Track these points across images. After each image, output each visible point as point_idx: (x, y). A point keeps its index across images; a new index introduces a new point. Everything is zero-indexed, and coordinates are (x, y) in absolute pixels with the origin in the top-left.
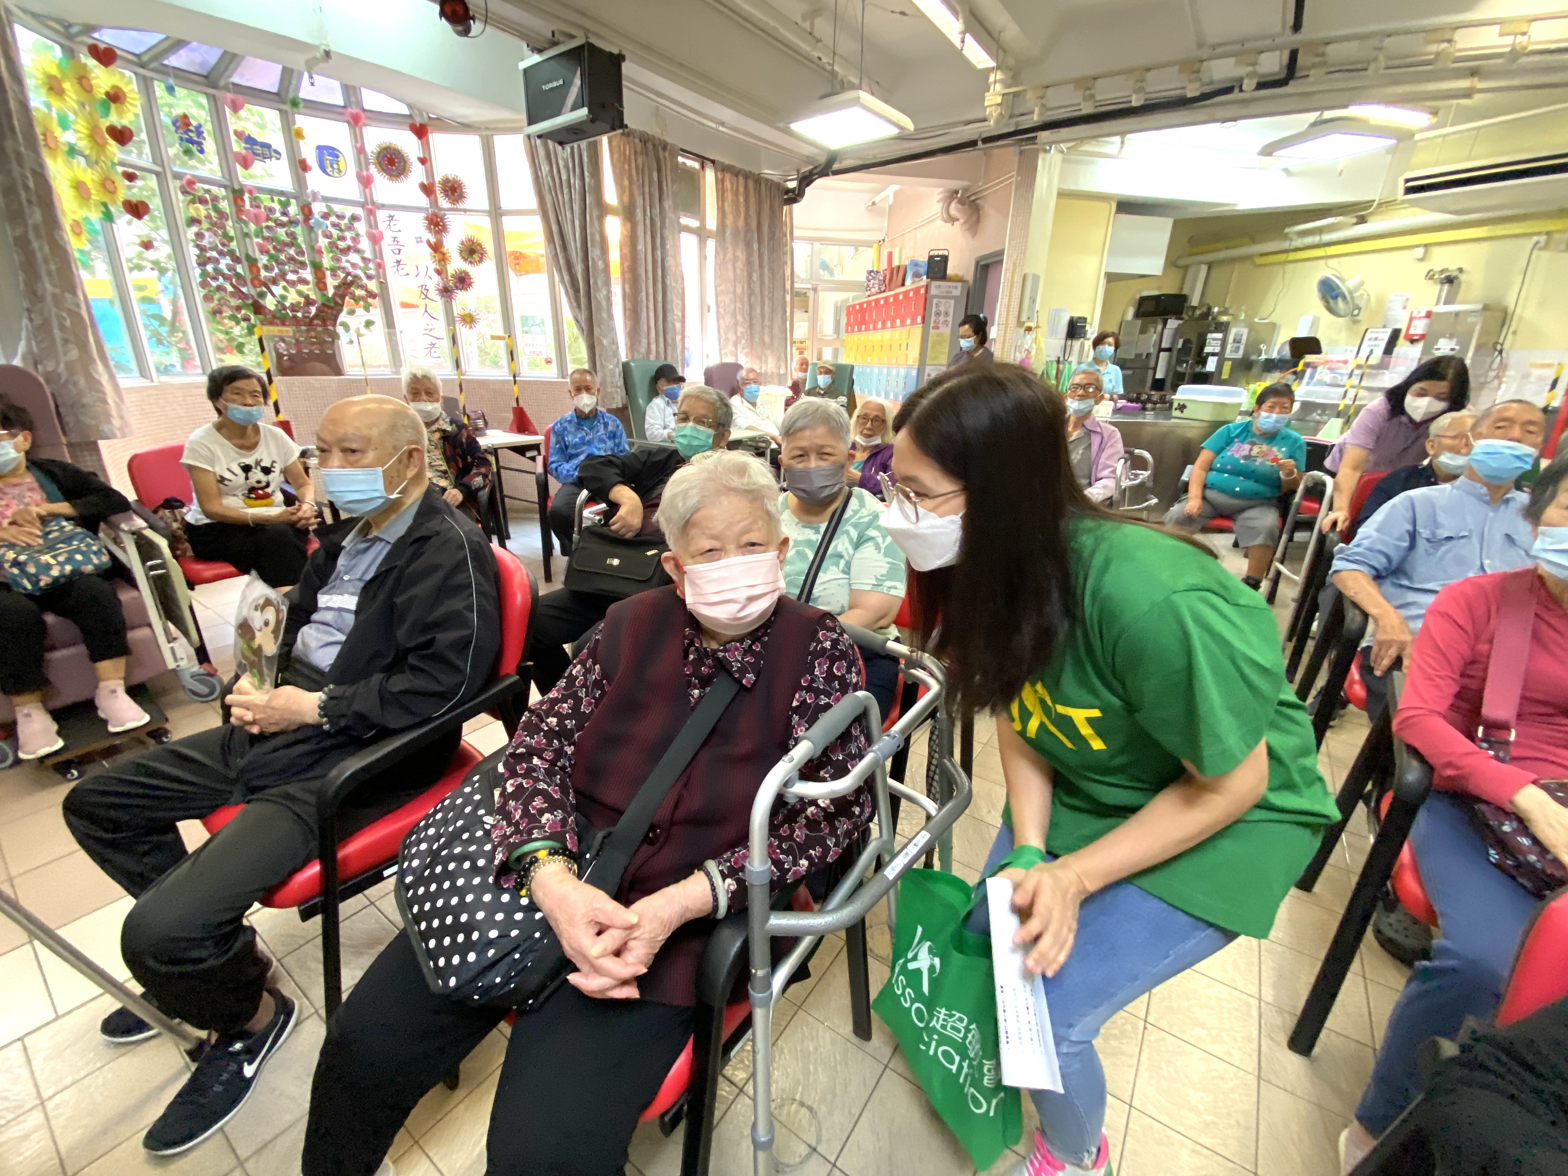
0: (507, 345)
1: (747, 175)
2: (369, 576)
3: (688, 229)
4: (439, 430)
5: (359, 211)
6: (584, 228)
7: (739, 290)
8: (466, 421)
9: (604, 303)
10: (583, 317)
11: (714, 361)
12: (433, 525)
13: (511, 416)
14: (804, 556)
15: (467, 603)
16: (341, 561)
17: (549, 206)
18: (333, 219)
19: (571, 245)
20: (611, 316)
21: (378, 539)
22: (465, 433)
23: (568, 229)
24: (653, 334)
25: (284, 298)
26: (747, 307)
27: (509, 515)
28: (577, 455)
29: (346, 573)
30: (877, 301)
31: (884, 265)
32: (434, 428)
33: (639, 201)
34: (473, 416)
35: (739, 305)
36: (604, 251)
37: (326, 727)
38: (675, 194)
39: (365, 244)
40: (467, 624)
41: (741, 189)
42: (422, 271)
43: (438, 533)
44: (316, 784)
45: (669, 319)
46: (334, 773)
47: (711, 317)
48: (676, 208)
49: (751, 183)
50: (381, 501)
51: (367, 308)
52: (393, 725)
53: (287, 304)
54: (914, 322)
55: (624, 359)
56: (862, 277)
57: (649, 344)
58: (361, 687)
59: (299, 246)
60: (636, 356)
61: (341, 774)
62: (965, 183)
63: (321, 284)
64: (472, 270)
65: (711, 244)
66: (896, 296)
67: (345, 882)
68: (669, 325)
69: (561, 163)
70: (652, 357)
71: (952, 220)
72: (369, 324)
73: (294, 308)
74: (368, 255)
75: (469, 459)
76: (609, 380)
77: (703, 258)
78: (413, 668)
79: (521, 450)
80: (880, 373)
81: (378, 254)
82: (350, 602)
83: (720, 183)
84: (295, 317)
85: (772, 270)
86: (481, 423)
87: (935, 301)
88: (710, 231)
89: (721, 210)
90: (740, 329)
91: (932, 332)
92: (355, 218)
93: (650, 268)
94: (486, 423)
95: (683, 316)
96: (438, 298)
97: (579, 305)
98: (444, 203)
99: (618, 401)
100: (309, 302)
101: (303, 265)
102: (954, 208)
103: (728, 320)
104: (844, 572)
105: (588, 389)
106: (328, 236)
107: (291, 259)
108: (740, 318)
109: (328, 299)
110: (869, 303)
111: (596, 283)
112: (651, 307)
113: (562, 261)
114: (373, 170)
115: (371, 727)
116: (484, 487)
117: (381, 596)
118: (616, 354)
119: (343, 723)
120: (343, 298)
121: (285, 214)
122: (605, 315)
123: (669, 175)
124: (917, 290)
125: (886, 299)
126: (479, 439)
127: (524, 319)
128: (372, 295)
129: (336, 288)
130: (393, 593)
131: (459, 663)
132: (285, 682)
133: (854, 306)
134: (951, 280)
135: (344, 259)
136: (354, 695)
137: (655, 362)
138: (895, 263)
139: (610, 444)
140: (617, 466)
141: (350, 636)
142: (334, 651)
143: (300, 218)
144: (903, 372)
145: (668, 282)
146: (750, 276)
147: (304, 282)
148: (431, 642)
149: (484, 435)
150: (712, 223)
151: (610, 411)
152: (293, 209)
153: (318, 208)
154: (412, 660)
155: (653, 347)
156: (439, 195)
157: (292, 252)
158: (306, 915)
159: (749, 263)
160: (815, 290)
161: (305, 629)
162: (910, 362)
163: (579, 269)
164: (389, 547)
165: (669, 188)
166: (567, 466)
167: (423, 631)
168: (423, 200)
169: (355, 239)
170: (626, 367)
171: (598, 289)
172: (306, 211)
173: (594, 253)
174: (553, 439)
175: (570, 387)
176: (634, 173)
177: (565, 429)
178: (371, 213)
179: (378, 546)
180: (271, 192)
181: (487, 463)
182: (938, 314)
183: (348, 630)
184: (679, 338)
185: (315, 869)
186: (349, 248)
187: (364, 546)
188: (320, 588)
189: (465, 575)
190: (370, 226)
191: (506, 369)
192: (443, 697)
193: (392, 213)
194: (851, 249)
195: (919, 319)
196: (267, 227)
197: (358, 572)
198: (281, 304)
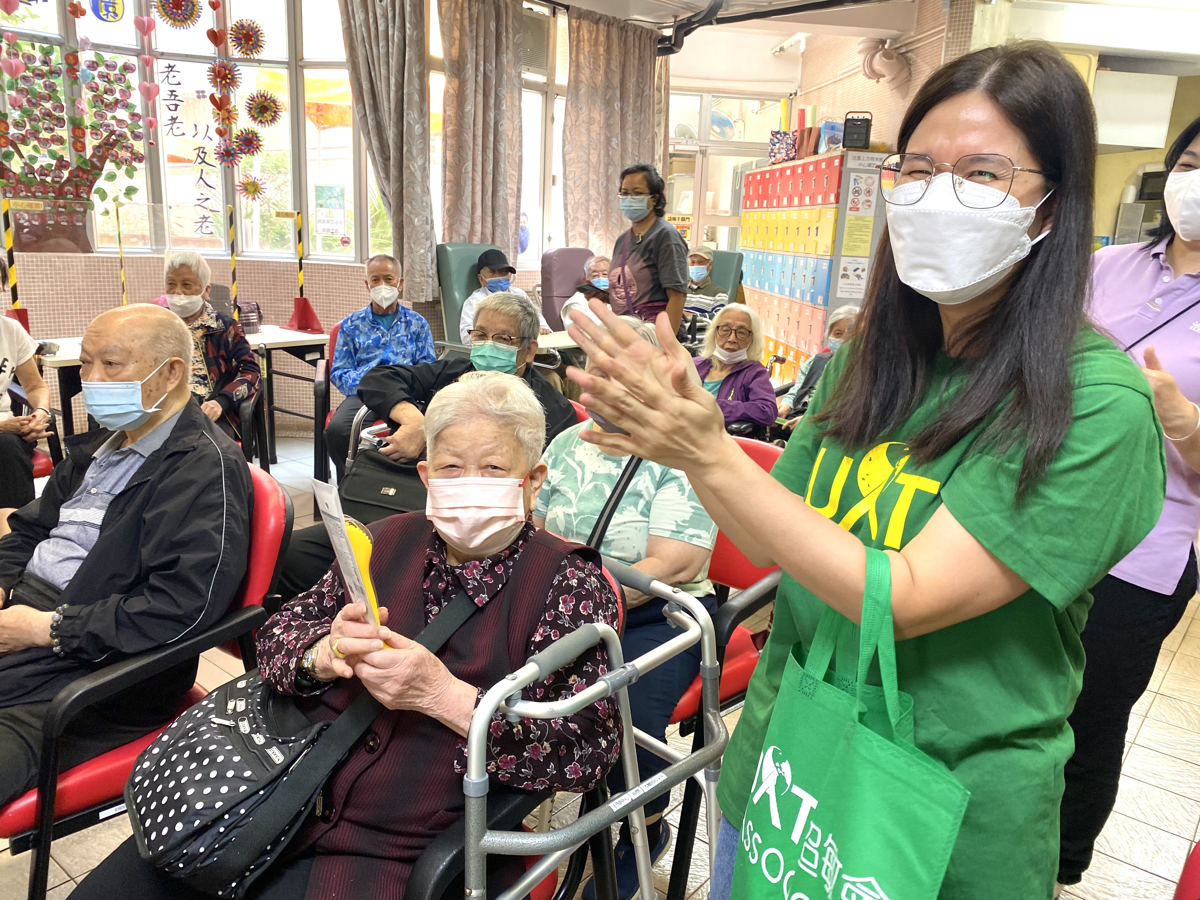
0: (295, 224)
1: (610, 22)
2: (118, 491)
3: (532, 86)
4: (202, 326)
5: (133, 60)
6: (400, 86)
7: (594, 159)
8: (236, 316)
9: (418, 175)
10: (391, 190)
11: (558, 244)
12: (190, 440)
13: (291, 307)
14: (602, 493)
15: (216, 523)
16: (90, 474)
17: (361, 60)
18: (102, 69)
19: (384, 105)
20: (426, 191)
21: (133, 452)
22: (232, 331)
23: (381, 87)
24: (479, 212)
25: (33, 159)
26: (603, 180)
27: (277, 434)
28: (368, 361)
29: (94, 486)
30: (782, 171)
31: (795, 126)
32: (197, 324)
33: (471, 54)
34: (244, 307)
35: (593, 176)
36: (424, 113)
37: (56, 649)
38: (517, 46)
39: (136, 99)
40: (214, 547)
41: (602, 38)
42: (202, 130)
43: (195, 449)
44: (43, 708)
45: (501, 193)
46: (62, 695)
47: (556, 192)
48: (518, 61)
49: (614, 31)
50: (139, 414)
51: (130, 174)
52: (126, 650)
53: (36, 166)
54: (825, 202)
55: (439, 242)
56: (766, 138)
57: (473, 223)
58: (97, 607)
59: (58, 100)
60: (455, 239)
61: (69, 696)
62: (894, 32)
63: (78, 144)
64: (262, 131)
65: (560, 104)
66: (805, 166)
67: (60, 818)
68: (500, 201)
69: (379, 11)
70: (476, 240)
71: (875, 75)
72: (130, 191)
73: (44, 171)
74: (138, 110)
75: (234, 363)
76: (417, 267)
77: (548, 118)
78: (154, 589)
79: (299, 351)
80: (783, 264)
81: (151, 109)
82: (97, 516)
83: (574, 33)
84: (43, 181)
85: (638, 133)
86: (254, 317)
87: (853, 176)
88: (560, 87)
89: (575, 65)
90: (593, 206)
91: (850, 215)
92: (127, 68)
93: (480, 133)
94: (260, 317)
95: (519, 190)
96: (217, 163)
97: (387, 177)
98: (235, 52)
99: (428, 294)
100: (62, 164)
101: (60, 121)
102: (878, 62)
103: (577, 195)
104: (642, 514)
105: (388, 279)
106: (94, 89)
107: (48, 114)
108: (593, 192)
109: (85, 162)
110: (772, 172)
111: (410, 151)
112: (479, 180)
113: (371, 123)
114: (155, 14)
115: (103, 651)
116: (249, 397)
117: (130, 510)
118: (429, 236)
119: (75, 643)
120: (103, 160)
121: (45, 63)
122: (418, 189)
123: (510, 23)
124: (830, 161)
125: (794, 169)
126: (248, 337)
127: (319, 190)
128: (139, 158)
129: (96, 148)
130: (142, 508)
131: (202, 587)
132: (18, 600)
133: (754, 175)
134: (876, 149)
135: (109, 115)
136: (90, 615)
137: (478, 247)
138: (808, 124)
139: (411, 348)
140: (405, 380)
141: (92, 552)
142: (73, 567)
143: (63, 67)
144: (812, 263)
145: (502, 150)
146: (608, 141)
147: (60, 141)
148: (175, 562)
149: (256, 331)
150: (562, 77)
151: (417, 306)
152: (56, 57)
153: (86, 56)
154: (153, 580)
155: (478, 227)
156: (230, 44)
157: (48, 105)
158: (17, 848)
159: (608, 126)
160: (703, 153)
161: (44, 544)
162: (820, 251)
163: (391, 134)
164: (143, 460)
165: (510, 39)
166: (353, 374)
167: (168, 551)
168: (209, 49)
169: (126, 92)
170: (441, 251)
171: (412, 159)
172: (72, 60)
173: (411, 116)
174: (340, 340)
175: (366, 276)
176: (466, 22)
177: (357, 327)
178: (148, 63)
179: (131, 459)
180: (33, 39)
181: (254, 368)
182: (857, 192)
183: (90, 547)
184: (511, 216)
185: (32, 798)
186: (117, 102)
187: (116, 458)
188: (63, 502)
189: (218, 494)
190: (145, 79)
191: (292, 250)
192: (181, 621)
193: (172, 63)
194: (755, 104)
195: (832, 198)
196: (24, 78)
197: (107, 486)
198: (29, 168)
